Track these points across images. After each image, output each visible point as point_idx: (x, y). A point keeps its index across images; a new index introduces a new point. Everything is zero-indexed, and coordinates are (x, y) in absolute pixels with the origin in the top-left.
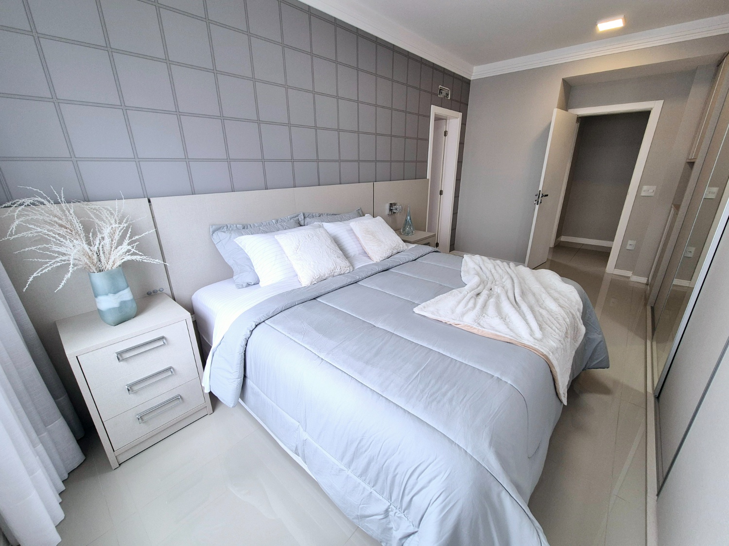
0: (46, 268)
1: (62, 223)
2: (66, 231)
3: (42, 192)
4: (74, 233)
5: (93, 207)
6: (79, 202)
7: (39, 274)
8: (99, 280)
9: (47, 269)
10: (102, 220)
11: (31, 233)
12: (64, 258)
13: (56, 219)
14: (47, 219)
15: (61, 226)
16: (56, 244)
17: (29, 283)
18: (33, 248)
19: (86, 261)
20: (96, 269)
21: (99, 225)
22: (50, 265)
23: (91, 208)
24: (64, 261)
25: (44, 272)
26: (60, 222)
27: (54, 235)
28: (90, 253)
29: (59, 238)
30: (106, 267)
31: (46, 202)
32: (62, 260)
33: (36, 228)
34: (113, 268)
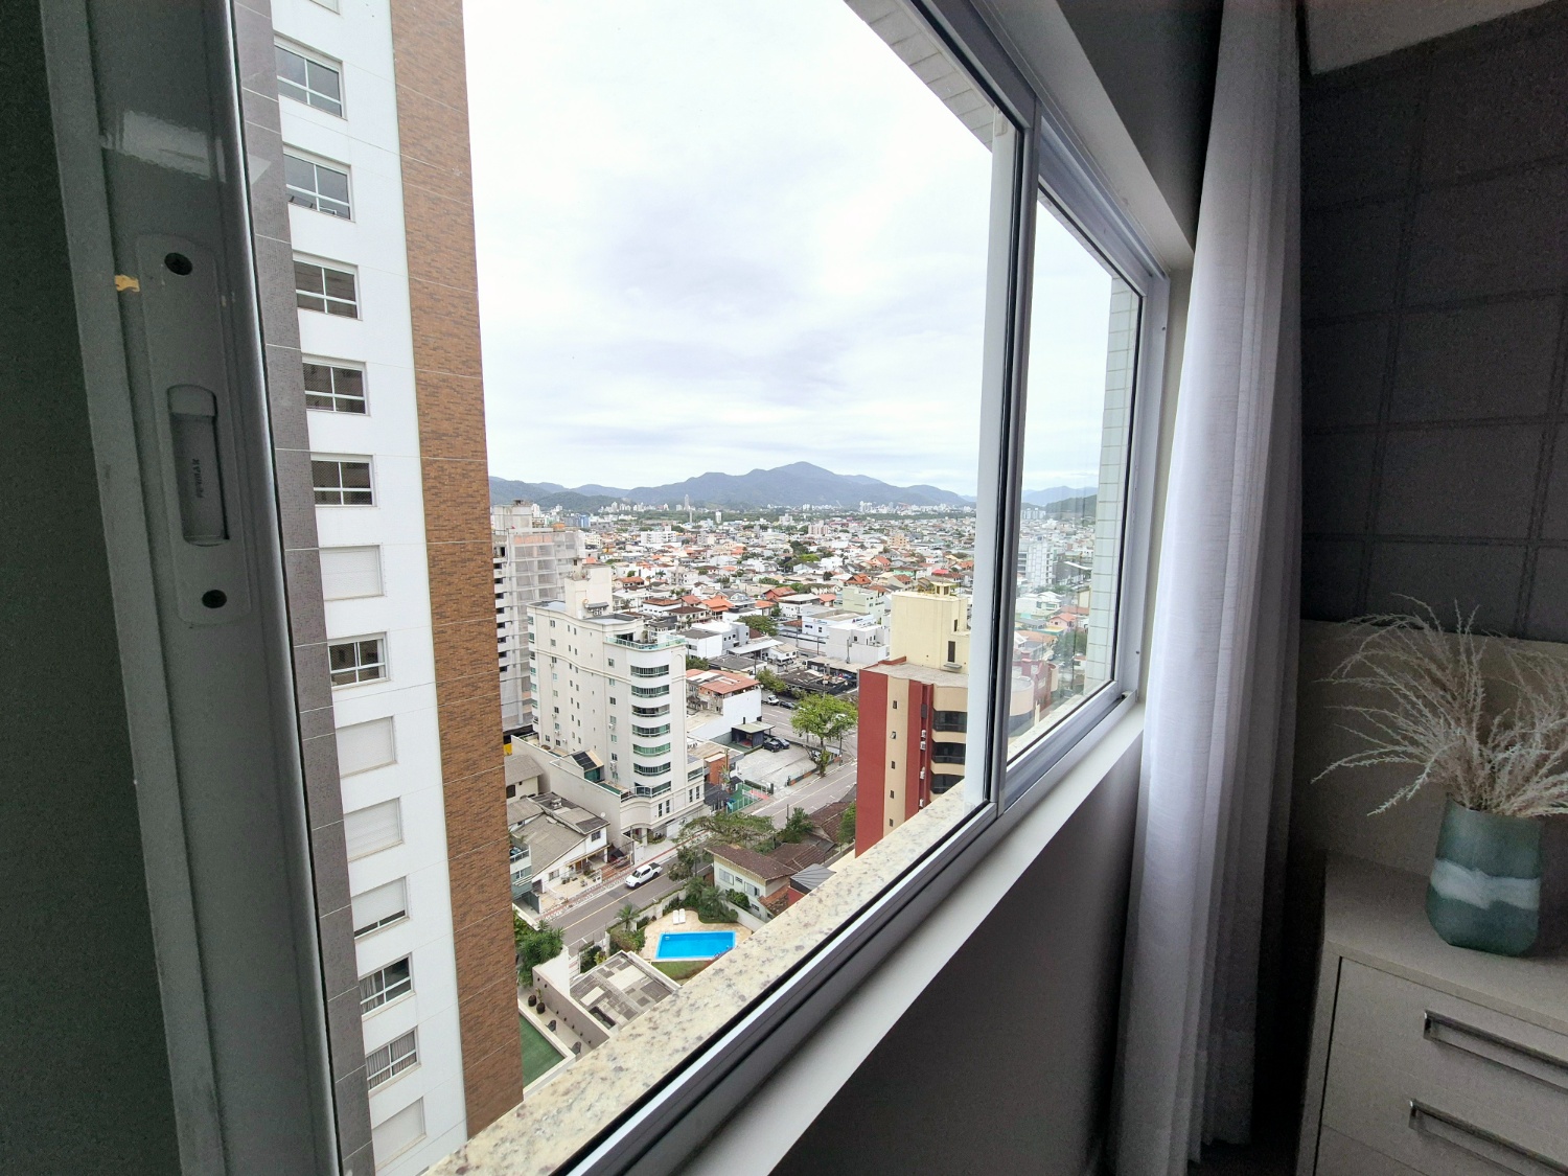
0: (1370, 757)
1: (1442, 678)
2: (1443, 697)
3: (1430, 609)
4: (1456, 705)
5: (1530, 654)
6: (1499, 636)
7: (1352, 765)
8: (1466, 826)
9: (1370, 762)
10: (1540, 688)
11: (1372, 682)
12: (1411, 749)
13: (1433, 668)
14: (1414, 662)
15: (1436, 681)
16: (1407, 715)
17: (1326, 772)
18: (1360, 709)
19: (1458, 773)
20: (1472, 799)
21: (1526, 700)
22: (1380, 755)
23: (1524, 656)
24: (1410, 756)
25: (1362, 764)
26: (1439, 674)
27: (1414, 699)
28: (1476, 760)
29: (1422, 707)
30: (1498, 805)
31: (1426, 626)
32: (1404, 753)
33: (1386, 676)
34: (1519, 815)
